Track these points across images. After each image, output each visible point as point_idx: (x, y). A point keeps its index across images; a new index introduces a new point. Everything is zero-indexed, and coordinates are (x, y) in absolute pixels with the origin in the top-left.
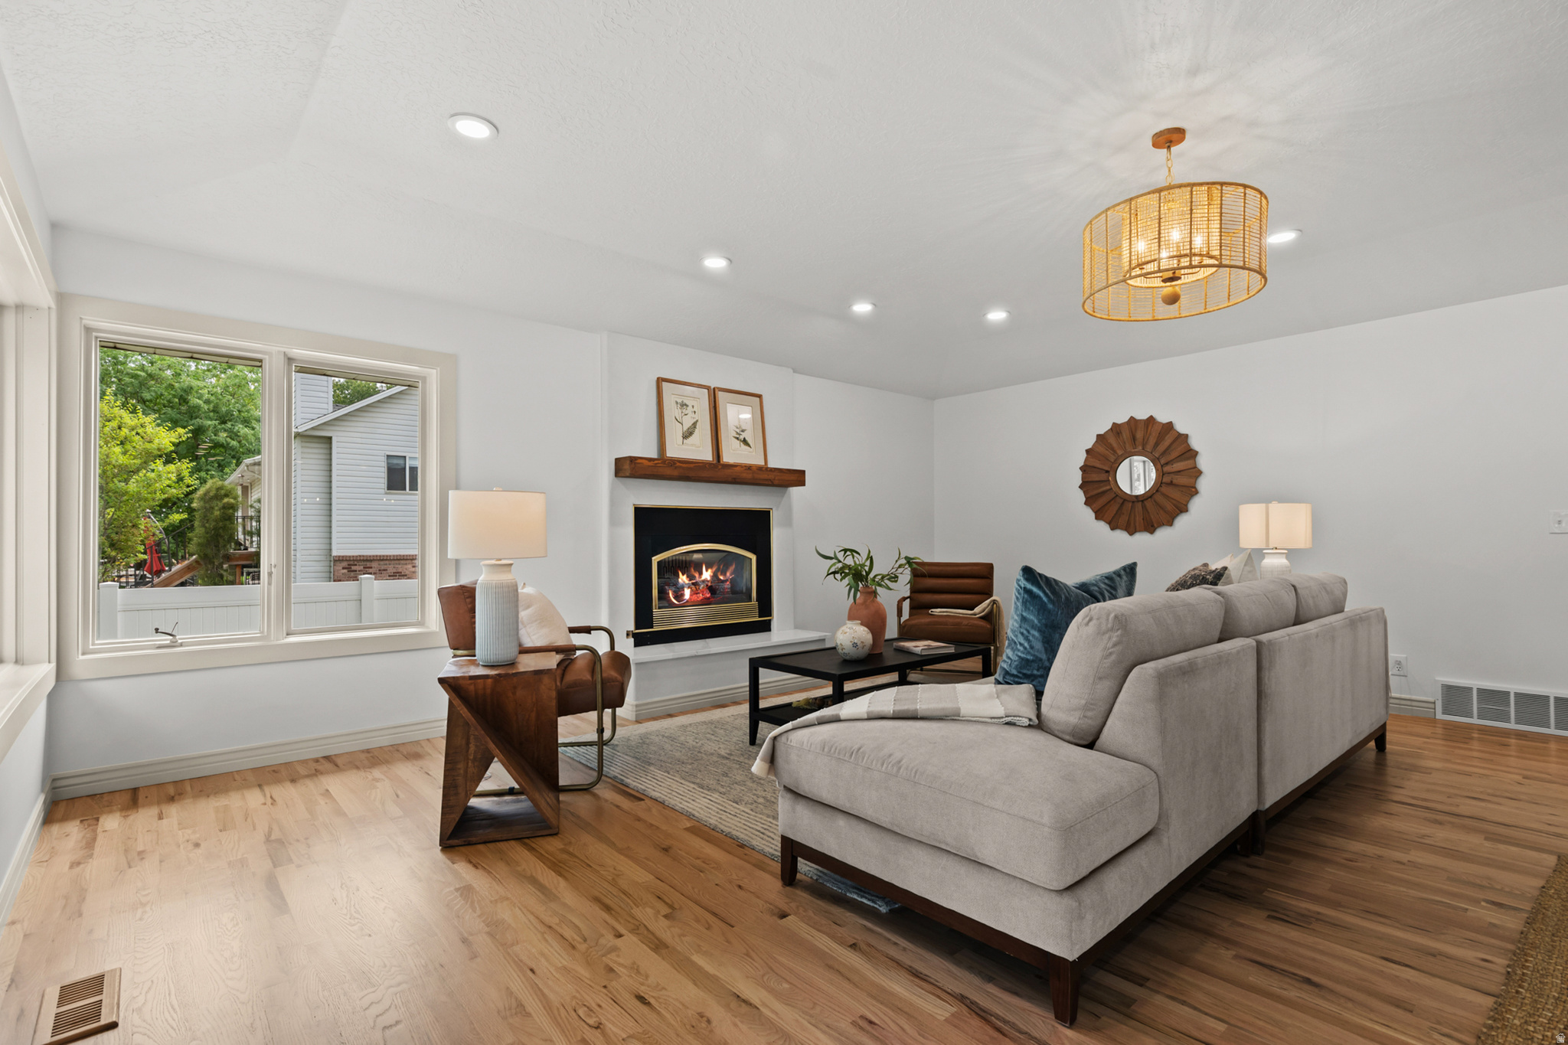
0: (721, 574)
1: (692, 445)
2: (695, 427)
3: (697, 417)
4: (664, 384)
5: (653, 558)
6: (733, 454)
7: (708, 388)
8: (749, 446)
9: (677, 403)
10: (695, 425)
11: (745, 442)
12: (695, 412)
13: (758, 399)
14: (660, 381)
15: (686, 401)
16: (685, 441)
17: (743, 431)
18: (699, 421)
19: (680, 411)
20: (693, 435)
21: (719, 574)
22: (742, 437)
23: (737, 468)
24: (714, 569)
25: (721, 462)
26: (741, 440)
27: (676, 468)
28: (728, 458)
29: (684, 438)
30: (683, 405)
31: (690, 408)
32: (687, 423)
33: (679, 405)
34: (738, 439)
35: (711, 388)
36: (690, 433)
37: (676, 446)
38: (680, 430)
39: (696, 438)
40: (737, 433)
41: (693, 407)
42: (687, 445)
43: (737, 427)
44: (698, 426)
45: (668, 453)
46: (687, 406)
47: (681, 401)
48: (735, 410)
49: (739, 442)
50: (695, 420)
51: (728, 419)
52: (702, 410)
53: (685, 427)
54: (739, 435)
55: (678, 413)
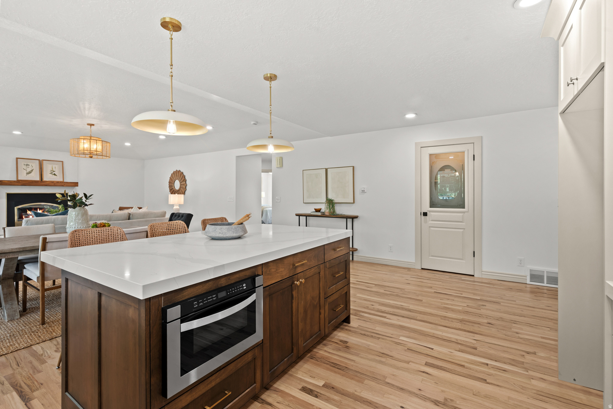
1: (31, 176)
2: (32, 171)
3: (33, 168)
4: (18, 159)
5: (15, 207)
6: (48, 177)
7: (39, 160)
8: (57, 176)
9: (24, 164)
10: (32, 170)
11: (54, 174)
12: (32, 167)
13: (62, 162)
14: (17, 158)
15: (28, 164)
16: (27, 175)
17: (54, 171)
18: (34, 169)
20: (31, 173)
22: (53, 173)
23: (48, 182)
25: (43, 180)
26: (53, 174)
27: (20, 183)
28: (45, 179)
29: (27, 174)
30: (27, 165)
31: (30, 166)
32: (29, 170)
33: (25, 165)
34: (51, 174)
35: (40, 160)
36: (30, 173)
37: (23, 176)
38: (25, 172)
39: (32, 174)
40: (51, 172)
41: (32, 165)
42: (28, 176)
43: (51, 171)
44: (33, 170)
45: (19, 179)
46: (29, 165)
47: (26, 164)
48: (51, 166)
49: (52, 175)
50: (32, 169)
51: (47, 168)
52: (35, 166)
53: (28, 171)
54: (52, 173)
55: (25, 167)
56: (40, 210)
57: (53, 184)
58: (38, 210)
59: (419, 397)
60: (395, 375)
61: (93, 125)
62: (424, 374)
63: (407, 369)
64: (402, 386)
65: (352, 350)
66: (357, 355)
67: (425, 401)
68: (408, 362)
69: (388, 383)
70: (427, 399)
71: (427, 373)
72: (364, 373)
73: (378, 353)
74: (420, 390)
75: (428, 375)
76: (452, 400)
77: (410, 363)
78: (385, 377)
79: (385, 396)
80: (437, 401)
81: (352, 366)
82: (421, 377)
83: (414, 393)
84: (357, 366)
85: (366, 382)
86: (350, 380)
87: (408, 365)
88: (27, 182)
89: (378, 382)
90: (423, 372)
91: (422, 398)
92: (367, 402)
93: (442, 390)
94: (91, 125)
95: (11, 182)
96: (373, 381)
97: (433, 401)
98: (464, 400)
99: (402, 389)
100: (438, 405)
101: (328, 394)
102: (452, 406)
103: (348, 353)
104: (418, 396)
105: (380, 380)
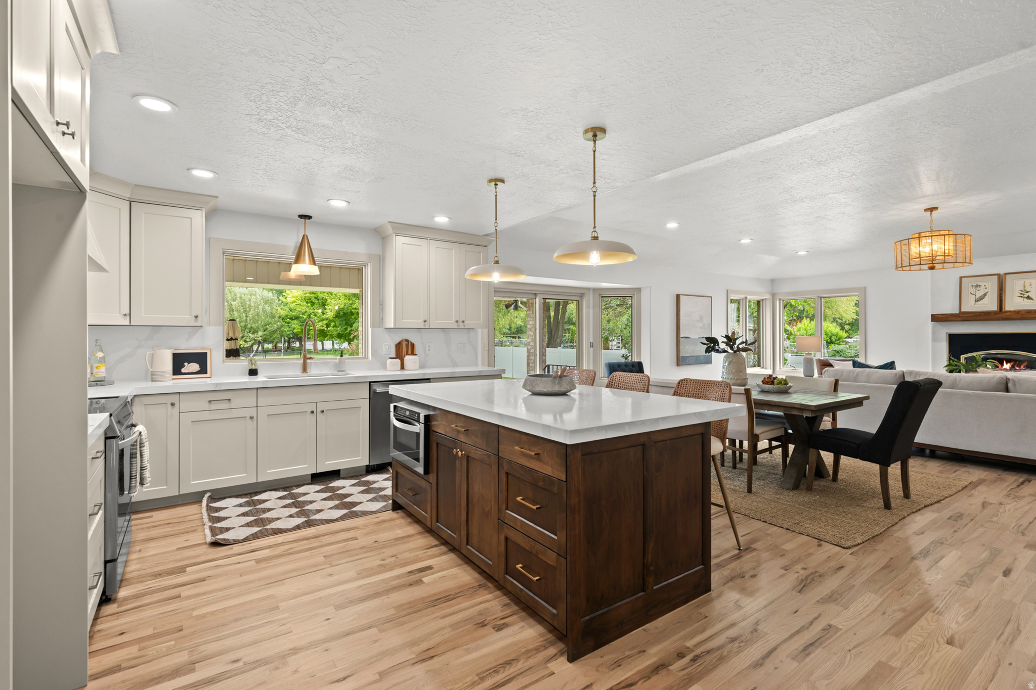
0: (1017, 367)
1: (982, 304)
3: (987, 290)
4: (963, 279)
5: (961, 356)
6: (1013, 303)
7: (998, 275)
8: (1032, 299)
9: (972, 286)
10: (985, 295)
11: (1028, 298)
12: (986, 288)
15: (979, 284)
16: (977, 303)
17: (1027, 292)
18: (989, 292)
19: (975, 289)
20: (983, 300)
21: (1016, 366)
22: (1026, 296)
23: (1008, 313)
24: (1012, 364)
25: (1003, 310)
26: (1024, 297)
27: (960, 317)
28: (1008, 307)
29: (977, 301)
30: (977, 286)
31: (983, 287)
32: (979, 294)
33: (974, 287)
34: (1022, 297)
35: (1000, 274)
36: (981, 298)
37: (970, 306)
38: (973, 298)
39: (986, 300)
40: (1022, 294)
41: (985, 286)
42: (979, 304)
43: (1022, 291)
44: (987, 294)
45: (963, 310)
46: (980, 286)
47: (975, 285)
48: (1022, 282)
49: (1022, 299)
50: (986, 292)
51: (1014, 288)
52: (991, 286)
53: (978, 296)
54: (1024, 294)
55: (973, 290)
56: (1007, 364)
57: (1019, 317)
58: (1005, 362)
59: (320, 642)
60: (374, 643)
61: (936, 208)
62: (341, 675)
63: (371, 664)
64: (351, 637)
65: (470, 626)
66: (454, 626)
67: (309, 643)
68: (382, 675)
69: (369, 628)
70: (308, 646)
71: (337, 681)
72: (408, 616)
73: (439, 653)
74: (327, 650)
75: (335, 680)
76: (277, 668)
77: (377, 677)
78: (381, 631)
79: (357, 615)
80: (295, 654)
81: (433, 613)
82: (341, 667)
83: (329, 641)
84: (427, 616)
85: (393, 611)
86: (409, 600)
87: (377, 671)
88: (971, 315)
89: (381, 620)
90: (344, 679)
91: (316, 643)
92: (365, 600)
93: (298, 672)
94: (932, 210)
95: (946, 317)
96: (387, 617)
97: (301, 649)
98: (261, 681)
99: (348, 634)
100: (290, 650)
101: (405, 579)
102: (273, 662)
103: (466, 620)
104: (323, 641)
105: (383, 624)
